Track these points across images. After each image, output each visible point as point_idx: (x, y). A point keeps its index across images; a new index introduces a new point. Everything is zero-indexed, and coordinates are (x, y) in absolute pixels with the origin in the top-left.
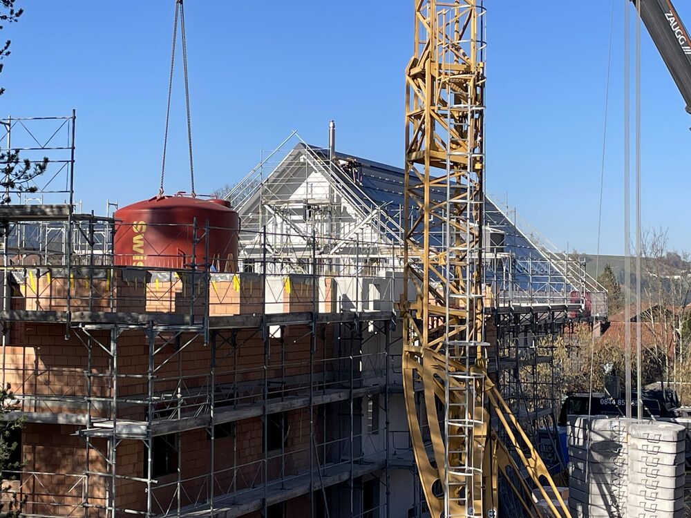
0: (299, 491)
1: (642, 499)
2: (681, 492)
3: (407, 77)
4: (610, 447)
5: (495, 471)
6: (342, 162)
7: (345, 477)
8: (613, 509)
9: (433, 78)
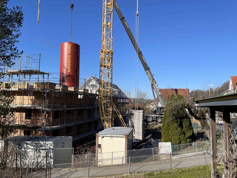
0: (82, 122)
1: (137, 124)
2: (144, 121)
3: (100, 52)
4: (132, 114)
5: (113, 117)
6: (97, 79)
7: (91, 121)
8: (133, 124)
9: (104, 52)
